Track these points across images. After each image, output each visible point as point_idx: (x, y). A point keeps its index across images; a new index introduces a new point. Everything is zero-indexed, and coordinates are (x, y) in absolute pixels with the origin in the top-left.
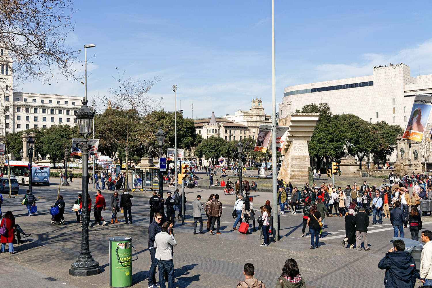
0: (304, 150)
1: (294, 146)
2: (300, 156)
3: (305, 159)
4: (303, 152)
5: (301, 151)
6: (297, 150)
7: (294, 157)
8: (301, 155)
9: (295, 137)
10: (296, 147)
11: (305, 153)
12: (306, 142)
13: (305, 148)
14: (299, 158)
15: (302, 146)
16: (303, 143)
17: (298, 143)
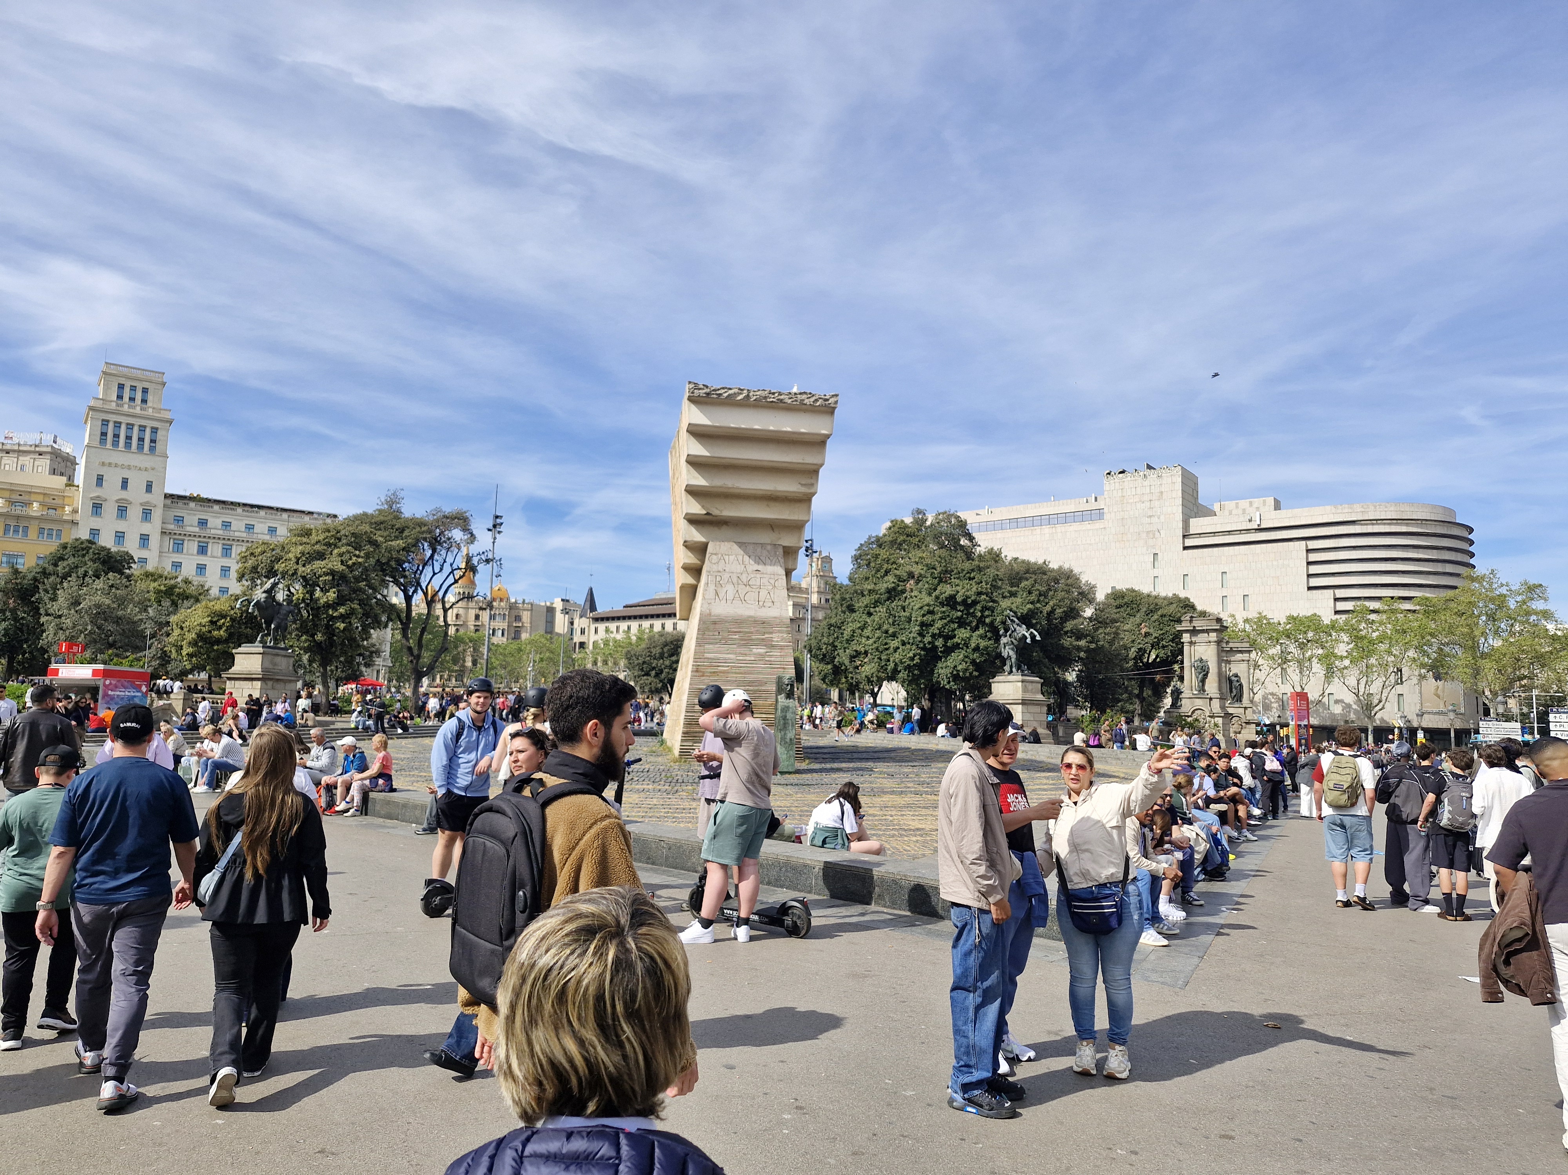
0: (763, 593)
1: (715, 568)
2: (739, 622)
3: (767, 636)
4: (762, 598)
5: (752, 596)
6: (730, 590)
7: (715, 623)
8: (751, 613)
9: (725, 527)
10: (726, 576)
11: (770, 604)
12: (775, 552)
13: (772, 581)
14: (740, 632)
15: (757, 570)
16: (761, 558)
17: (734, 556)
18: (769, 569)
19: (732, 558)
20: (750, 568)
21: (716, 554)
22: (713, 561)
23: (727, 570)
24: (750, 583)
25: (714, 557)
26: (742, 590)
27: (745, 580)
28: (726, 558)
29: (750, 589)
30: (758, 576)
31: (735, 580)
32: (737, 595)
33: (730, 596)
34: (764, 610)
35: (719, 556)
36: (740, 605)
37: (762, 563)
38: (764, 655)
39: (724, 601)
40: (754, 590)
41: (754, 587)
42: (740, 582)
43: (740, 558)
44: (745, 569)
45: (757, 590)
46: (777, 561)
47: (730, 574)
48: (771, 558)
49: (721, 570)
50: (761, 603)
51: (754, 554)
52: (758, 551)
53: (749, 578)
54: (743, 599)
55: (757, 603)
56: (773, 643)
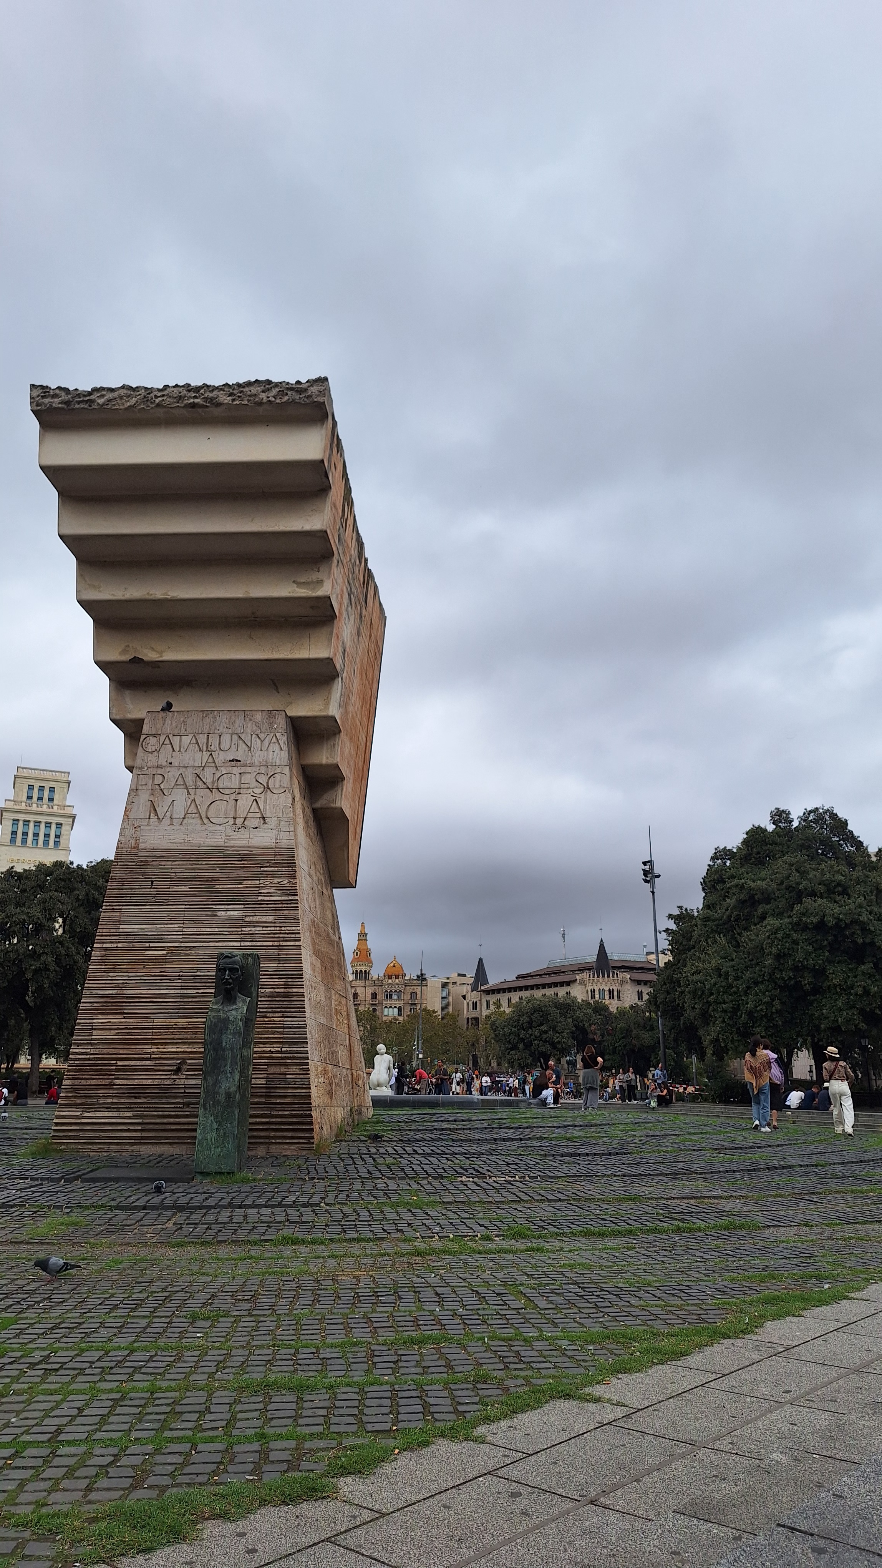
0: (245, 802)
1: (153, 760)
2: (193, 859)
3: (248, 883)
4: (242, 813)
5: (221, 809)
6: (180, 799)
7: (145, 864)
8: (218, 841)
10: (172, 774)
11: (256, 822)
12: (271, 725)
13: (263, 779)
14: (194, 879)
15: (233, 761)
16: (243, 736)
17: (190, 736)
18: (258, 757)
19: (186, 740)
20: (220, 757)
21: (153, 735)
22: (150, 749)
23: (175, 763)
24: (221, 785)
25: (152, 740)
26: (203, 797)
27: (209, 781)
28: (176, 741)
29: (218, 796)
30: (236, 770)
31: (190, 780)
32: (193, 809)
33: (179, 811)
34: (243, 834)
35: (163, 737)
36: (199, 827)
37: (244, 746)
38: (240, 922)
39: (166, 821)
40: (225, 797)
41: (227, 791)
42: (200, 783)
43: (202, 739)
44: (211, 760)
45: (233, 797)
46: (274, 740)
47: (182, 771)
48: (262, 736)
49: (164, 764)
50: (239, 821)
51: (230, 731)
52: (237, 725)
53: (218, 775)
54: (204, 816)
55: (232, 821)
56: (260, 898)
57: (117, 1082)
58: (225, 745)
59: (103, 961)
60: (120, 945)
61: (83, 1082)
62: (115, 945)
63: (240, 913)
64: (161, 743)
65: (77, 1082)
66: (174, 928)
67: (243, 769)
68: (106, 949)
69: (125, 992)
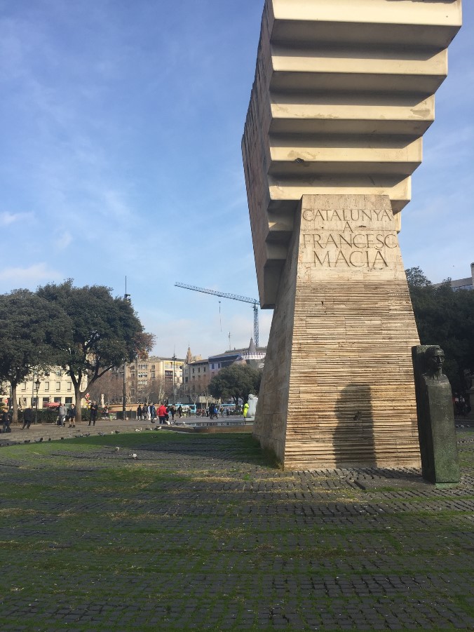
0: (372, 252)
1: (311, 225)
3: (381, 303)
4: (371, 260)
5: (358, 259)
6: (332, 249)
7: (316, 291)
8: (360, 277)
11: (382, 265)
12: (382, 204)
13: (382, 238)
14: (348, 300)
15: (361, 227)
16: (365, 211)
17: (333, 211)
18: (376, 224)
19: (330, 213)
20: (353, 225)
21: (310, 210)
22: (309, 218)
23: (326, 227)
24: (356, 242)
25: (309, 213)
26: (347, 251)
27: (348, 239)
28: (324, 213)
29: (356, 249)
30: (364, 233)
31: (336, 238)
32: (341, 256)
33: (333, 260)
34: (374, 273)
35: (316, 211)
36: (346, 268)
37: (367, 217)
38: (380, 328)
39: (326, 264)
40: (360, 250)
41: (360, 246)
42: (342, 240)
43: (340, 213)
44: (347, 226)
45: (365, 249)
46: (385, 214)
47: (331, 232)
48: (377, 211)
49: (319, 228)
50: (371, 265)
51: (357, 208)
52: (360, 205)
53: (353, 235)
54: (348, 261)
55: (366, 265)
56: (390, 312)
57: (321, 425)
58: (355, 216)
59: (299, 351)
60: (309, 341)
61: (300, 426)
62: (306, 341)
63: (379, 322)
64: (315, 214)
65: (296, 426)
66: (341, 330)
67: (369, 232)
68: (301, 344)
69: (316, 370)
